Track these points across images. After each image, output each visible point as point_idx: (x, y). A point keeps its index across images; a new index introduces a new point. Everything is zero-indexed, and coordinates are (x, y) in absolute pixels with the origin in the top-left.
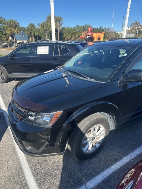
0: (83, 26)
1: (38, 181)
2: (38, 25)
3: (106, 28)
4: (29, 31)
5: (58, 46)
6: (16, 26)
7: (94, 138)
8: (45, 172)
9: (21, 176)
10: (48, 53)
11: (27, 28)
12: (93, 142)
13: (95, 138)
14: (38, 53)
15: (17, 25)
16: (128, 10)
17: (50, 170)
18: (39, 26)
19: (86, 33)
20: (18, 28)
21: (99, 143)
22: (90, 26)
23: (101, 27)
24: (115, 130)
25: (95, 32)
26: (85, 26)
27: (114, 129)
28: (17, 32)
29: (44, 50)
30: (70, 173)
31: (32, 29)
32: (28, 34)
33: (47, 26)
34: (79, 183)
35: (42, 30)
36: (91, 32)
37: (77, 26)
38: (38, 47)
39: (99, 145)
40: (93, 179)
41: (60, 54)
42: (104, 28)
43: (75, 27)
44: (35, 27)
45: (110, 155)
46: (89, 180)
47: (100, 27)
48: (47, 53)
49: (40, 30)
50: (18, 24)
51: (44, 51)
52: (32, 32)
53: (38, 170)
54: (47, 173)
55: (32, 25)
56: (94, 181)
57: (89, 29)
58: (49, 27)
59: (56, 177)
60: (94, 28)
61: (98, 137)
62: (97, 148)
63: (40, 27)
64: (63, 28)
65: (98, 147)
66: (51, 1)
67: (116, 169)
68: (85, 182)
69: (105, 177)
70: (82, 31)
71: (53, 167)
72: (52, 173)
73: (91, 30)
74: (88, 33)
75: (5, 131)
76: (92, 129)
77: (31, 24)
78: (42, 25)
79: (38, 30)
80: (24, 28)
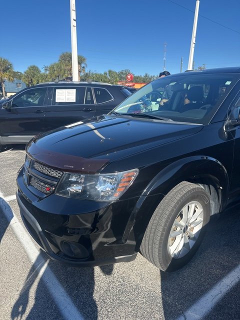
0: (117, 72)
1: (88, 316)
2: (44, 69)
3: (154, 76)
4: (28, 78)
5: (92, 88)
6: (6, 69)
7: (187, 227)
8: (100, 298)
9: (52, 309)
10: (75, 101)
11: (25, 73)
12: (185, 236)
13: (189, 228)
14: (57, 101)
15: (9, 67)
16: (193, 45)
17: (109, 294)
18: (46, 70)
19: (124, 83)
20: (10, 72)
21: (194, 239)
22: (129, 73)
23: (146, 75)
24: (220, 213)
25: (137, 82)
26: (122, 73)
27: (217, 212)
28: (9, 79)
29: (68, 95)
30: (150, 297)
31: (34, 74)
32: (27, 83)
33: (61, 70)
34: (170, 313)
35: (51, 77)
36: (132, 81)
37: (110, 72)
38: (57, 90)
39: (194, 242)
40: (195, 305)
41: (95, 102)
42: (151, 76)
43: (105, 74)
44: (39, 71)
45: (214, 262)
46: (188, 307)
47: (144, 75)
48: (73, 100)
49: (49, 77)
50: (10, 65)
51: (67, 97)
52: (33, 79)
53: (85, 296)
54: (103, 300)
55: (34, 69)
56: (198, 308)
57: (129, 77)
58: (63, 71)
59: (122, 305)
60: (135, 75)
61: (192, 226)
62: (191, 248)
63: (48, 72)
64: (87, 74)
65: (193, 247)
66: (72, 26)
67: (233, 284)
68: (181, 312)
69: (216, 299)
70: (118, 79)
71: (113, 288)
72: (113, 300)
73: (131, 77)
74: (126, 82)
75: (6, 229)
76: (185, 209)
77: (31, 67)
78: (52, 67)
79: (44, 77)
80: (20, 73)
